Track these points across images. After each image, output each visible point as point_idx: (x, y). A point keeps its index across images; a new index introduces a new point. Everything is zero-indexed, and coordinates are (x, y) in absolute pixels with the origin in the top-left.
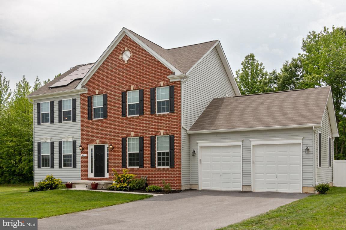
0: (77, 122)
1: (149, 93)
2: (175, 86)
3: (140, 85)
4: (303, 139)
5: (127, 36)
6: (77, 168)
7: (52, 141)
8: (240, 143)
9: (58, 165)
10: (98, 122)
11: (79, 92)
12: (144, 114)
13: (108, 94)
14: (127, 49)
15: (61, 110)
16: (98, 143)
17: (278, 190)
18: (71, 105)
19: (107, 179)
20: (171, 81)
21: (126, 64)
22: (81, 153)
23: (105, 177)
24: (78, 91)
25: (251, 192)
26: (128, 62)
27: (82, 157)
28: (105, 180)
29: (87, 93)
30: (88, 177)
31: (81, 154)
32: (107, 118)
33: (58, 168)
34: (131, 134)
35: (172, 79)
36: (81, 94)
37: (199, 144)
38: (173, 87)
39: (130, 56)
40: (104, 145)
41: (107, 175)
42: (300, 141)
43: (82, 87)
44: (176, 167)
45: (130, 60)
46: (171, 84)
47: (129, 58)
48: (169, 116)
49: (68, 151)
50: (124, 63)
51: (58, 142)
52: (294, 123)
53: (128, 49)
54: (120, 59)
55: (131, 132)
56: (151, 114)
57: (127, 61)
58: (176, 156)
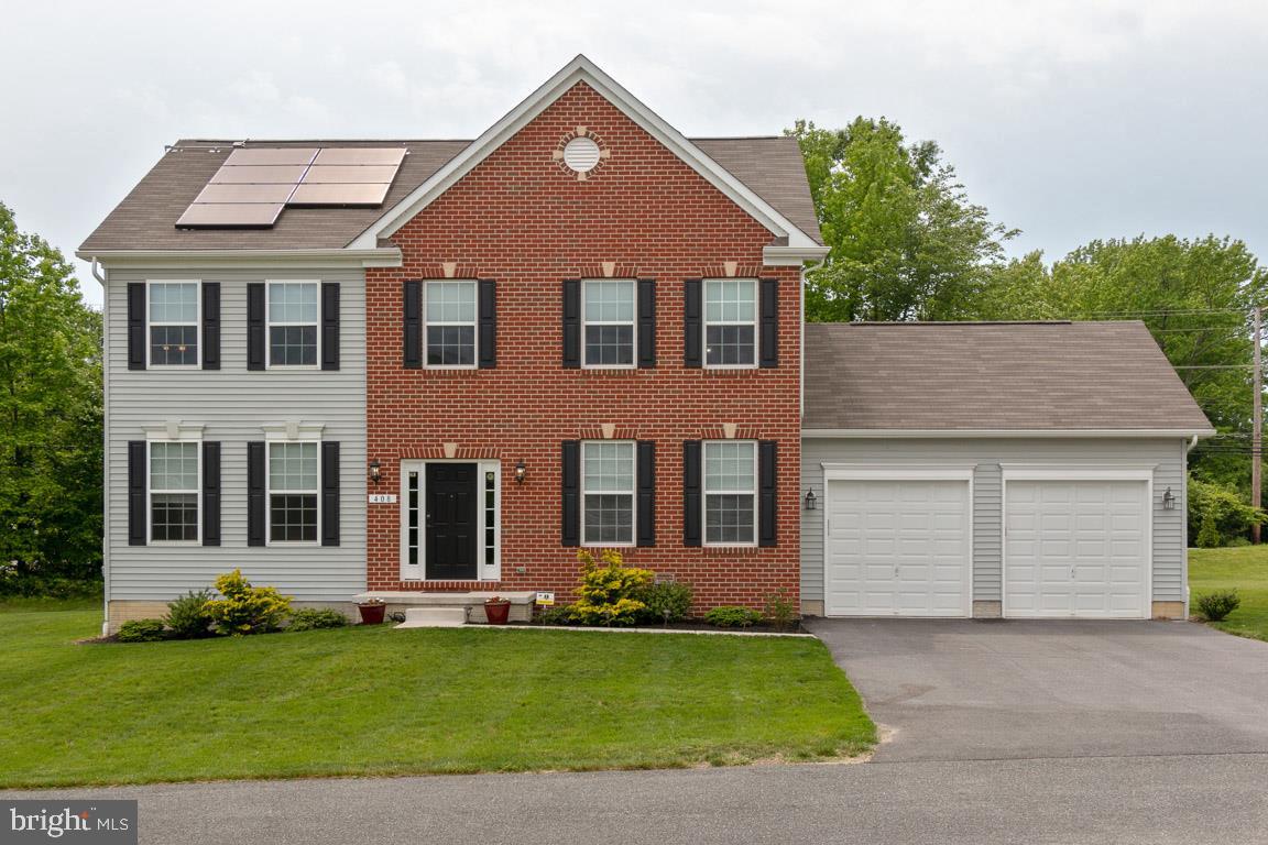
0: (342, 371)
1: (678, 296)
2: (781, 282)
3: (641, 265)
4: (1155, 470)
5: (585, 84)
6: (342, 545)
7: (208, 439)
8: (968, 475)
9: (246, 532)
10: (451, 377)
11: (360, 260)
12: (656, 363)
13: (499, 280)
14: (587, 134)
15: (262, 320)
16: (452, 456)
17: (1077, 611)
18: (315, 306)
19: (490, 587)
20: (766, 263)
21: (584, 183)
22: (369, 488)
23: (479, 580)
24: (359, 257)
25: (1000, 621)
26: (593, 178)
27: (371, 507)
28: (486, 590)
29: (399, 269)
30: (398, 579)
31: (369, 493)
32: (495, 368)
33: (246, 545)
34: (601, 431)
35: (771, 257)
36: (368, 269)
37: (826, 471)
38: (774, 283)
39: (601, 159)
40: (476, 465)
41: (489, 572)
42: (1147, 475)
43: (381, 242)
44: (784, 546)
45: (601, 173)
46: (765, 274)
47: (593, 165)
48: (756, 376)
49: (297, 480)
50: (572, 179)
51: (246, 445)
52: (1137, 424)
53: (591, 132)
54: (554, 163)
55: (601, 421)
56: (686, 367)
57: (587, 173)
58: (783, 508)
